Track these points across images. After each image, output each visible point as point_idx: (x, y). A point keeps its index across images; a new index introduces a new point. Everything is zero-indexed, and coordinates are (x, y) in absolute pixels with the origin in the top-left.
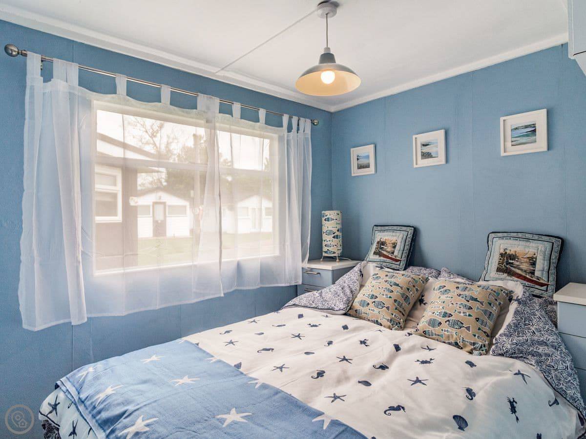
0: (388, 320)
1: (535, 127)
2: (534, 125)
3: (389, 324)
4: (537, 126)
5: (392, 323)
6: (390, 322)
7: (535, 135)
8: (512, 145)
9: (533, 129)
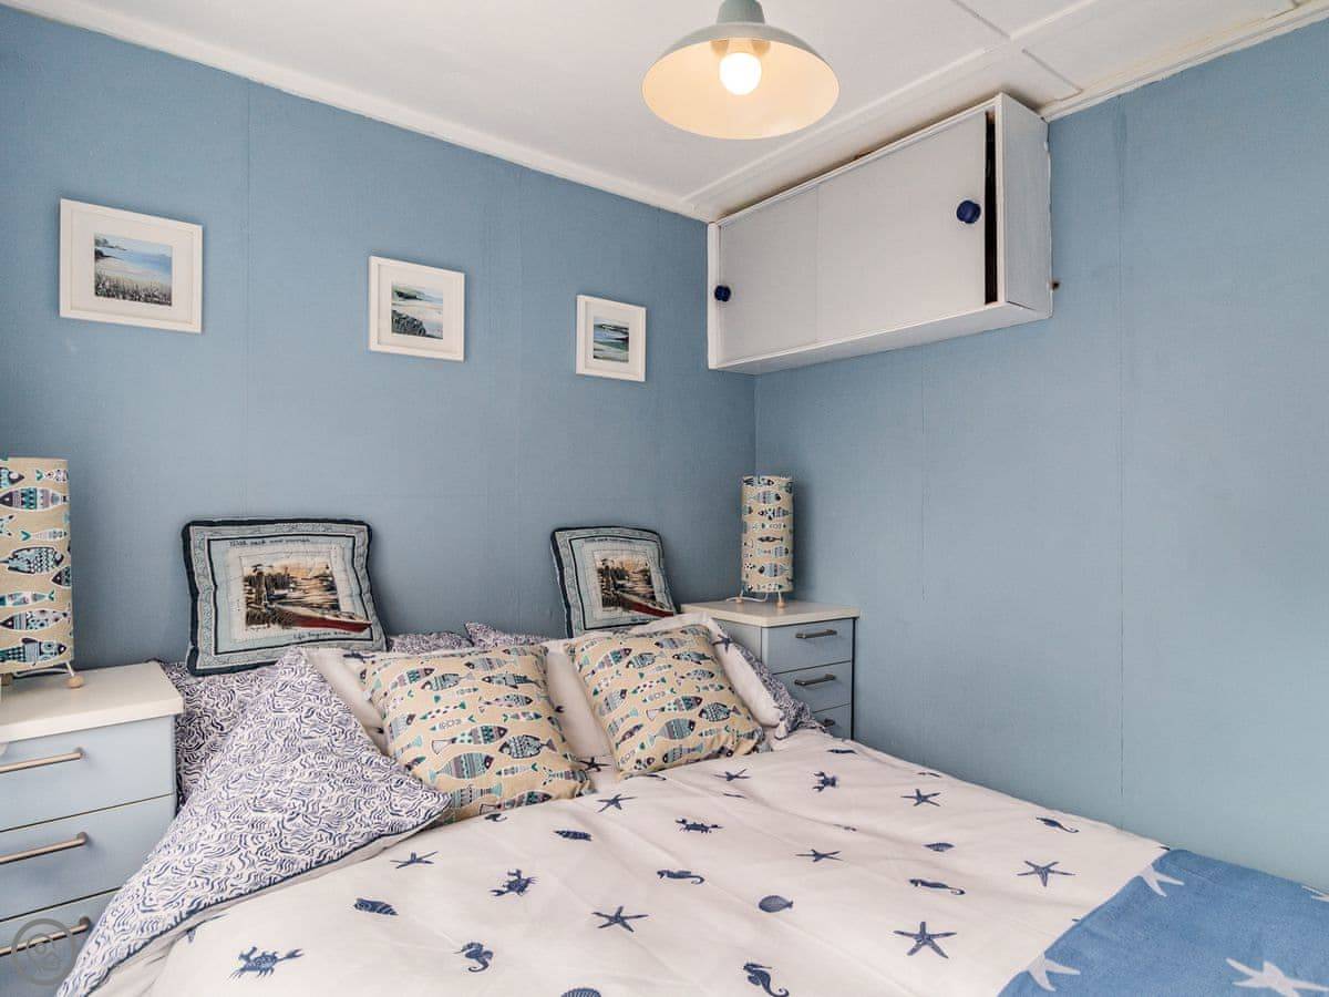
0: (567, 776)
1: (627, 333)
2: (624, 330)
3: (573, 783)
4: (630, 331)
5: (579, 779)
6: (575, 778)
7: (627, 349)
8: (595, 357)
9: (624, 337)
